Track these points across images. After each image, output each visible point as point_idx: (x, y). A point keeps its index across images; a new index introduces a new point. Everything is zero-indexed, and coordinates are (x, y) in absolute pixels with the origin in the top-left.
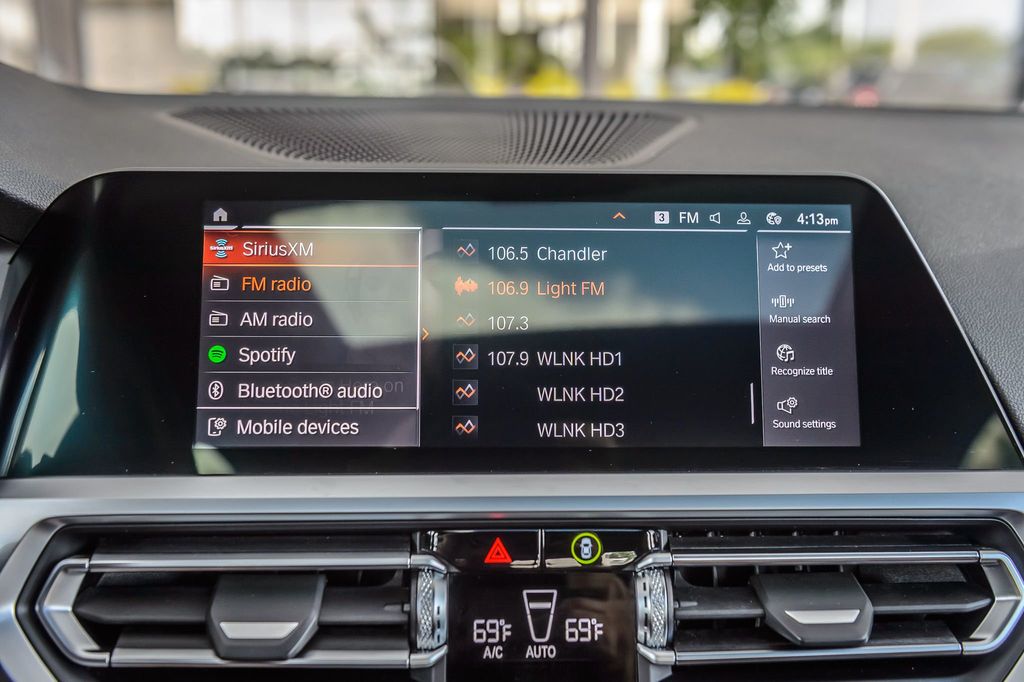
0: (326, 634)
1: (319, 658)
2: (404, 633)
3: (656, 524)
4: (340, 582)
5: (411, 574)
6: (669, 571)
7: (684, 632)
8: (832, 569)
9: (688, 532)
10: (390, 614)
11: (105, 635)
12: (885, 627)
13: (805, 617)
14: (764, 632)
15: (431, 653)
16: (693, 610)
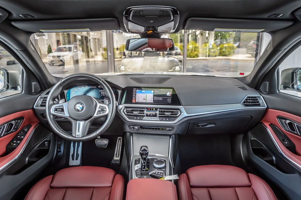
0: (139, 113)
1: (139, 114)
2: (144, 113)
3: (159, 108)
4: (140, 111)
5: (144, 110)
6: (159, 111)
7: (159, 114)
8: (167, 111)
9: (160, 109)
10: (143, 112)
11: (127, 113)
12: (171, 115)
13: (166, 114)
14: (164, 114)
15: (145, 115)
16: (160, 113)
